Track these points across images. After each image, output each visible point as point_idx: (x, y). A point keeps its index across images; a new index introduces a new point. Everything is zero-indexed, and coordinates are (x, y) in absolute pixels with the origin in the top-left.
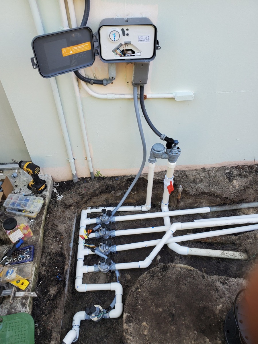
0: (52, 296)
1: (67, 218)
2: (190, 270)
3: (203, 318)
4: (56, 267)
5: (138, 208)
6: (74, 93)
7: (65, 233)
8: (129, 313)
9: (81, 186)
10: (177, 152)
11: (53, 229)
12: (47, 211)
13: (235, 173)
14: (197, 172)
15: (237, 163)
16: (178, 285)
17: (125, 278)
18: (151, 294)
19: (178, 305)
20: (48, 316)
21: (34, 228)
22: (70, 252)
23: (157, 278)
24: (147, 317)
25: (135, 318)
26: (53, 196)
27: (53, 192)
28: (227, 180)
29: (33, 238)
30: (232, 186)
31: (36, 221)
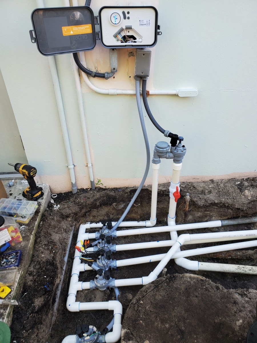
0: (37, 308)
1: (62, 230)
2: (202, 280)
3: (219, 336)
4: (45, 276)
5: (142, 223)
6: (75, 87)
7: (58, 244)
8: (129, 329)
9: (80, 196)
10: (183, 150)
11: (45, 237)
12: (41, 218)
13: (246, 185)
14: (205, 184)
15: (247, 175)
16: (187, 298)
17: (126, 297)
18: (155, 307)
19: (188, 321)
20: (29, 331)
21: (25, 234)
22: (64, 266)
23: (162, 288)
24: (151, 335)
25: (135, 336)
26: (50, 206)
27: (50, 202)
28: (238, 191)
29: (22, 244)
30: (243, 196)
31: (27, 228)
